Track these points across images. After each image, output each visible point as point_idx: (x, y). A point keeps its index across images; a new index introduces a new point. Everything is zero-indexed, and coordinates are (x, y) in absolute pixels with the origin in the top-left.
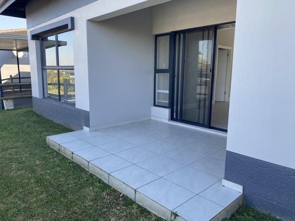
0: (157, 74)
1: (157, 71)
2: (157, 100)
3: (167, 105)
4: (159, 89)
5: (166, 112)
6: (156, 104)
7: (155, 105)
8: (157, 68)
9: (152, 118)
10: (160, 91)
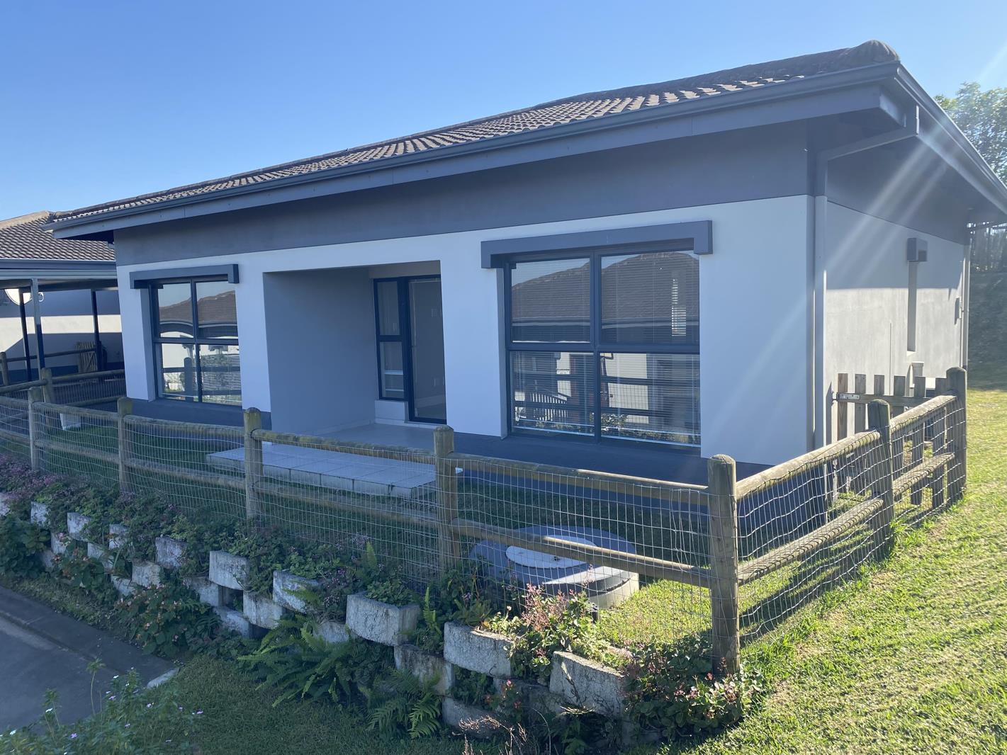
0: (382, 344)
1: (381, 338)
2: (384, 389)
3: (402, 396)
4: (387, 369)
5: (401, 407)
6: (384, 395)
7: (381, 398)
8: (382, 334)
9: (378, 421)
10: (389, 373)
